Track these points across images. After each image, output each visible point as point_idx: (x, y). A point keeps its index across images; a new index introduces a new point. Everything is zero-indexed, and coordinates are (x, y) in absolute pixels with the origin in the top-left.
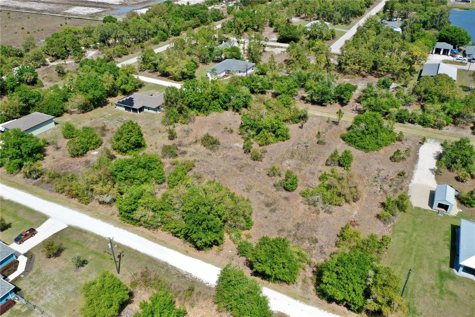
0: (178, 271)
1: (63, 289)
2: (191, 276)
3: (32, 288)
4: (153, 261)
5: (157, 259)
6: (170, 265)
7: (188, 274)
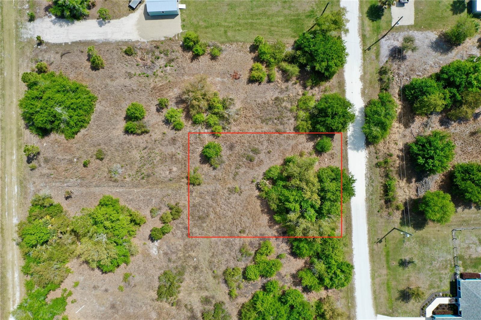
0: (368, 185)
1: (431, 255)
2: (367, 174)
3: (444, 276)
4: (371, 212)
5: (366, 210)
6: (366, 196)
7: (366, 177)
